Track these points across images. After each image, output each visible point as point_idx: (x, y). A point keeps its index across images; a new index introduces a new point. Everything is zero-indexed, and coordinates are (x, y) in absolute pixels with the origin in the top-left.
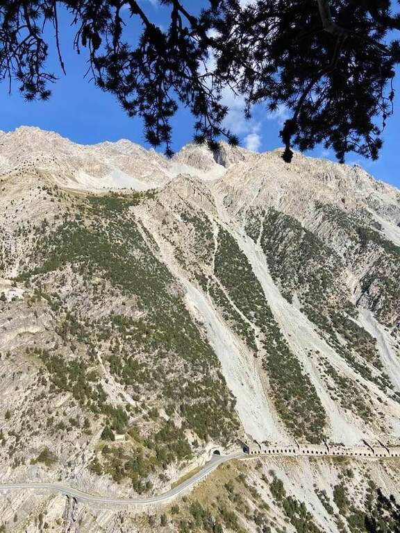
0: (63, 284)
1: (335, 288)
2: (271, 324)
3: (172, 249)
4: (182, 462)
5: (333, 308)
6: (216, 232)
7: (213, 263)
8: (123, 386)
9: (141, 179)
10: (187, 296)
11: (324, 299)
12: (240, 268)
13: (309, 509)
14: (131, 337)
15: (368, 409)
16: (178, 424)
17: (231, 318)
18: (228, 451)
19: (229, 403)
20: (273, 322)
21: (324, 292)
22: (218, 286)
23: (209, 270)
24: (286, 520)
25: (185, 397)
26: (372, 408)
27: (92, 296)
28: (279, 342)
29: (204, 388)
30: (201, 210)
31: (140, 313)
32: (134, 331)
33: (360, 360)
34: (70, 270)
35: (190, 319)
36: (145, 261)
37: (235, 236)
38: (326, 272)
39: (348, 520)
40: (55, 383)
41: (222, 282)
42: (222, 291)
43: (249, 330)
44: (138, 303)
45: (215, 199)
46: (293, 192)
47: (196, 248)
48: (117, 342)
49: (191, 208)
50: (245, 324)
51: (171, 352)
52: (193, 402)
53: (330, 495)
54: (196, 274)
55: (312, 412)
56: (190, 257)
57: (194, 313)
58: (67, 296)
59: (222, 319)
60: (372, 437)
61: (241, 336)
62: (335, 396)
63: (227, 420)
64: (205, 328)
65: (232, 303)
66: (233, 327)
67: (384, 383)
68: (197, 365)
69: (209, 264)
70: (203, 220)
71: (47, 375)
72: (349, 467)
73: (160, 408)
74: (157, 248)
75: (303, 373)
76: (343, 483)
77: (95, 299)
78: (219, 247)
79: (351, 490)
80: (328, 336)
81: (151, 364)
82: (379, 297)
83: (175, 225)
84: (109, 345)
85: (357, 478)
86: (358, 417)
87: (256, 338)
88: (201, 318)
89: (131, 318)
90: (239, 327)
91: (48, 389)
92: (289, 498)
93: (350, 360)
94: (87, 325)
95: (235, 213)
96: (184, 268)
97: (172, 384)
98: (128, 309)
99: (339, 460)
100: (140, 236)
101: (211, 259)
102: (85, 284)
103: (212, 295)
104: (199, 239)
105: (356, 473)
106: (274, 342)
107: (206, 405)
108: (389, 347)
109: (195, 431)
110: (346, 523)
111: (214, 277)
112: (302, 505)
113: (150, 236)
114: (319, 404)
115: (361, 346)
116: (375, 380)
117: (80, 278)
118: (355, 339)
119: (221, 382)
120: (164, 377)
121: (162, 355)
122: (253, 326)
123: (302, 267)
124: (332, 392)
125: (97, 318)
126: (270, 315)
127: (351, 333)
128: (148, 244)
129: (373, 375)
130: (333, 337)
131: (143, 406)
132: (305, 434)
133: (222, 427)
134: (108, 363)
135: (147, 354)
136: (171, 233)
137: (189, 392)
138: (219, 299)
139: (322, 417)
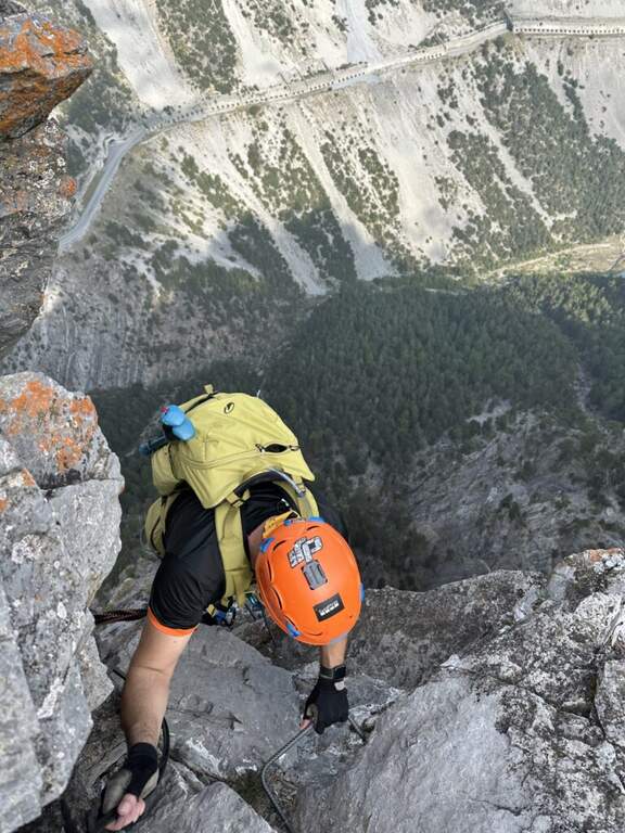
4: (78, 178)
13: (224, 179)
15: (289, 22)
18: (126, 135)
19: (108, 59)
24: (203, 199)
26: (293, 19)
39: (263, 180)
53: (245, 158)
55: (218, 45)
60: (292, 66)
62: (248, 9)
63: (113, 90)
72: (264, 119)
76: (257, 140)
79: (266, 147)
85: (272, 128)
86: (276, 39)
92: (203, 173)
99: (253, 110)
105: (270, 125)
109: (79, 125)
110: (260, 184)
112: (217, 177)
114: (228, 27)
132: (214, 82)
133: (108, 105)
139: (231, 50)
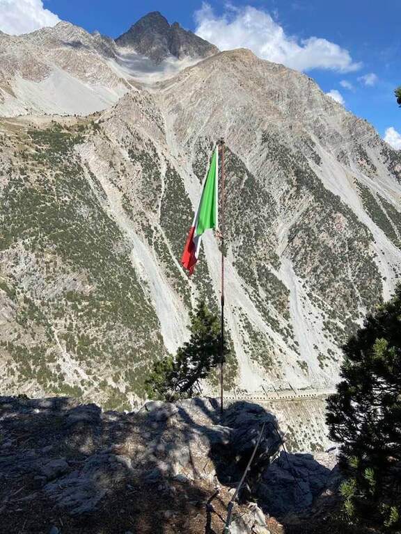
0: (17, 263)
1: (265, 240)
2: (206, 281)
3: (119, 195)
5: (261, 259)
6: (163, 171)
7: (159, 211)
8: (78, 362)
9: (86, 79)
10: (133, 251)
11: (254, 252)
12: (184, 217)
14: (82, 313)
15: (271, 359)
16: (123, 390)
17: (173, 276)
20: (208, 278)
21: (255, 244)
22: (163, 239)
23: (154, 219)
25: (129, 362)
26: (273, 358)
27: (45, 276)
28: (210, 299)
29: (144, 351)
30: (150, 140)
31: (89, 287)
32: (86, 307)
33: (273, 312)
34: (22, 247)
35: (135, 279)
36: (93, 218)
37: (183, 175)
38: (260, 222)
40: (22, 372)
41: (167, 234)
42: (165, 245)
43: (187, 287)
44: (88, 277)
45: (165, 122)
46: (242, 121)
47: (143, 193)
48: (70, 319)
49: (139, 139)
50: (183, 282)
51: (118, 324)
52: (136, 365)
54: (142, 225)
55: (228, 364)
56: (138, 206)
57: (139, 271)
58: (22, 276)
59: (164, 276)
60: (269, 383)
61: (180, 294)
62: (247, 350)
64: (149, 287)
65: (174, 258)
66: (174, 285)
67: (287, 334)
68: (140, 332)
69: (155, 212)
70: (151, 153)
71: (14, 365)
73: (108, 377)
74: (104, 196)
75: (226, 329)
77: (48, 278)
78: (165, 190)
80: (251, 290)
81: (100, 337)
82: (300, 249)
83: (122, 166)
84: (63, 322)
86: (262, 366)
87: (192, 296)
88: (146, 277)
89: (82, 292)
90: (179, 285)
91: (16, 378)
93: (265, 313)
94: (43, 304)
95: (184, 142)
96: (131, 218)
97: (118, 354)
98: (79, 284)
100: (87, 184)
101: (158, 206)
102: (37, 262)
103: (156, 249)
104: (147, 183)
106: (207, 299)
107: (146, 367)
108: (299, 298)
109: (136, 393)
111: (159, 228)
113: (98, 183)
114: (235, 356)
115: (277, 298)
116: (281, 332)
117: (32, 256)
118: (273, 292)
119: (159, 341)
120: (111, 348)
121: (110, 328)
122: (190, 283)
123: (240, 218)
124: (246, 346)
125: (52, 296)
126: (206, 271)
127: (271, 286)
128: (96, 193)
129: (281, 327)
130: (256, 291)
131: (95, 378)
134: (64, 342)
135: (97, 328)
136: (119, 177)
137: (133, 358)
138: (163, 255)
139: (235, 368)
